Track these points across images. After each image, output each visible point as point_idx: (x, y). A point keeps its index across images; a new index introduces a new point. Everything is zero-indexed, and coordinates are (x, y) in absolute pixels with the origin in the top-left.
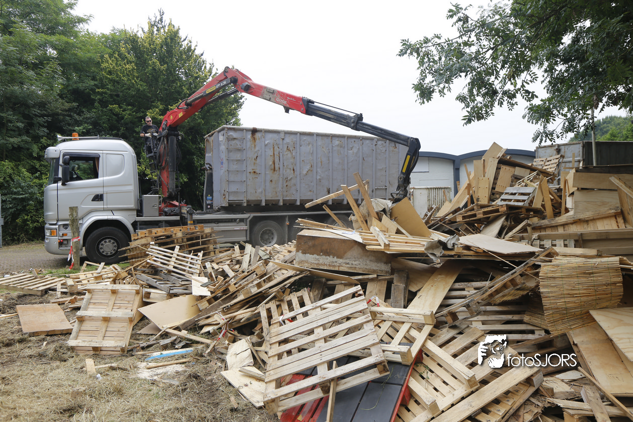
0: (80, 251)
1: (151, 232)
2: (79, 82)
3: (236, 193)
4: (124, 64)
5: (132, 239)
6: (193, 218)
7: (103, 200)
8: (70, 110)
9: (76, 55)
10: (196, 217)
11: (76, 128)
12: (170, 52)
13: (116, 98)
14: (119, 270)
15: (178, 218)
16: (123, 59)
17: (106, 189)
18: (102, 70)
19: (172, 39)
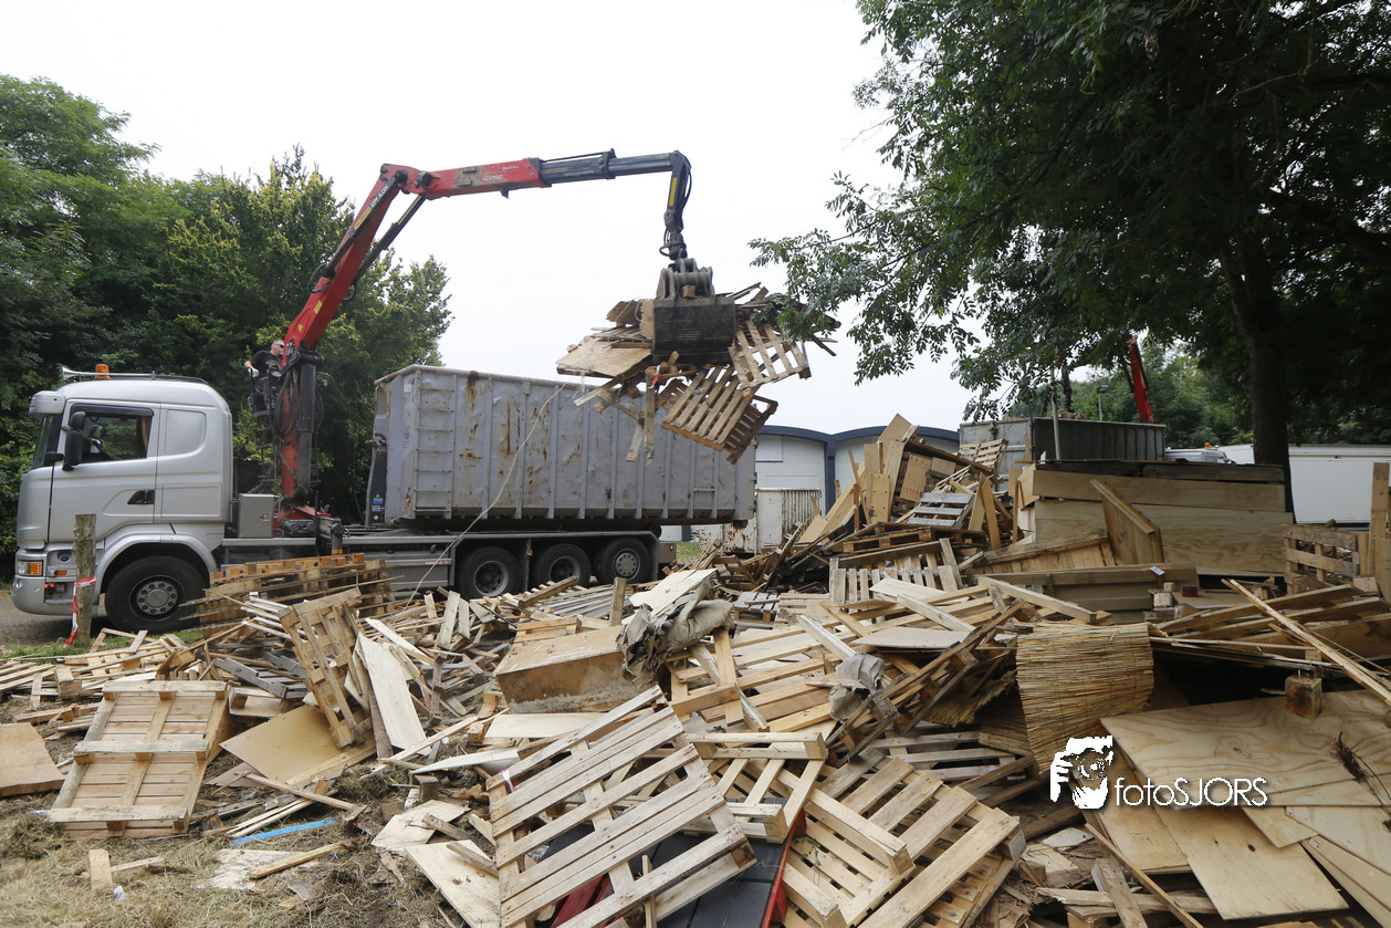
0: (94, 608)
1: (253, 569)
2: (119, 268)
3: (431, 494)
4: (216, 238)
5: (212, 582)
6: (344, 542)
7: (153, 503)
8: (93, 320)
9: (116, 215)
10: (349, 540)
11: (106, 355)
12: (311, 224)
13: (194, 303)
14: (179, 646)
15: (312, 541)
16: (214, 230)
17: (161, 481)
18: (169, 247)
19: (316, 199)
